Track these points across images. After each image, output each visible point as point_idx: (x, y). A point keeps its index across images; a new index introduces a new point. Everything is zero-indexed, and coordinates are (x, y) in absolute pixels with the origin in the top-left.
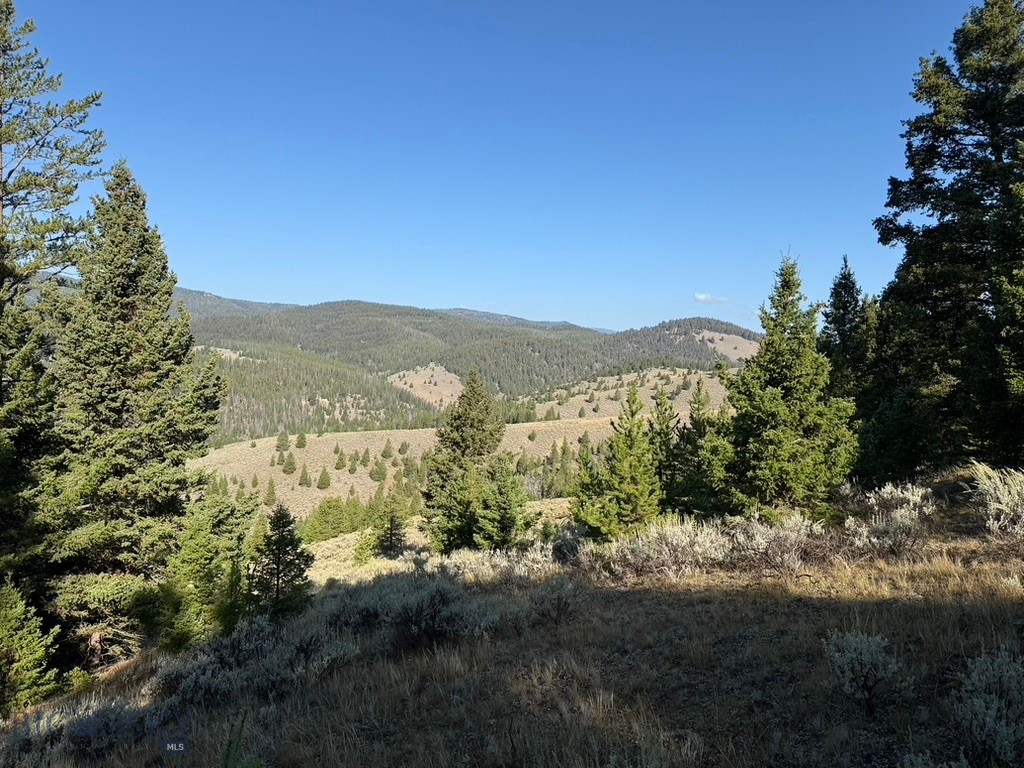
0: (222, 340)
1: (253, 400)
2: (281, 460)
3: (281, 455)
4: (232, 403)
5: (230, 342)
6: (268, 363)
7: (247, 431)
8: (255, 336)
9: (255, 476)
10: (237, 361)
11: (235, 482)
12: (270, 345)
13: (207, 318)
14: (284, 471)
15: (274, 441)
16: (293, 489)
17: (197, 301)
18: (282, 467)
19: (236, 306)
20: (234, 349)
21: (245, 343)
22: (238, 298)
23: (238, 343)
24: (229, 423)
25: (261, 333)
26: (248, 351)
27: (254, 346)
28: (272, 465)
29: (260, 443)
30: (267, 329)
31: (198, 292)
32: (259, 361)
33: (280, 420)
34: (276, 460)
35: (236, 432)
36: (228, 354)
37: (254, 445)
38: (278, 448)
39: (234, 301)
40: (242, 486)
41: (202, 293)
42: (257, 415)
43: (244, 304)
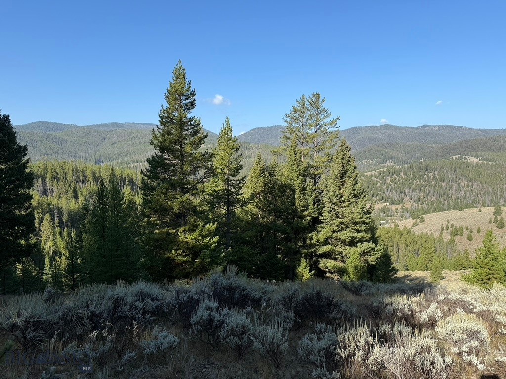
0: (470, 152)
1: (485, 185)
2: (496, 220)
3: (496, 218)
4: (472, 187)
5: (474, 153)
6: (496, 164)
7: (481, 202)
8: (490, 149)
9: (479, 227)
10: (478, 162)
11: (467, 229)
12: (499, 154)
13: (462, 141)
14: (497, 227)
15: (492, 209)
16: (502, 238)
17: (458, 132)
18: (496, 224)
19: (480, 132)
20: (477, 157)
21: (483, 153)
22: (482, 128)
23: (479, 153)
24: (470, 197)
25: (494, 147)
26: (485, 157)
27: (488, 155)
28: (490, 222)
29: (484, 210)
30: (498, 144)
31: (459, 127)
32: (490, 163)
33: (501, 197)
34: (493, 220)
35: (474, 202)
36: (473, 160)
37: (480, 211)
38: (495, 213)
39: (479, 130)
40: (471, 232)
41: (461, 127)
42: (487, 193)
43: (485, 131)
